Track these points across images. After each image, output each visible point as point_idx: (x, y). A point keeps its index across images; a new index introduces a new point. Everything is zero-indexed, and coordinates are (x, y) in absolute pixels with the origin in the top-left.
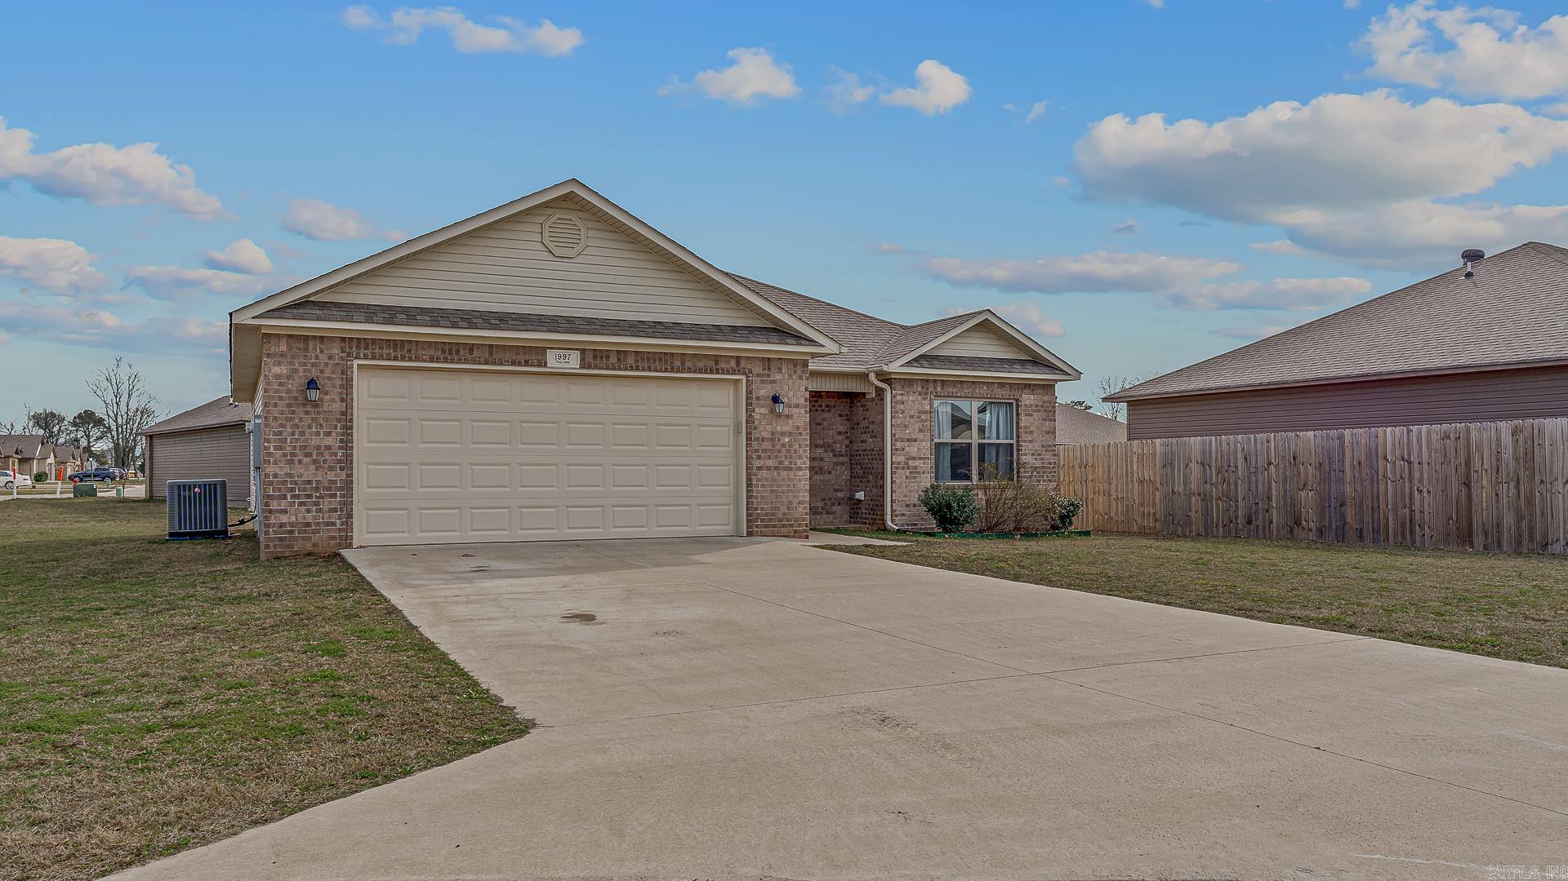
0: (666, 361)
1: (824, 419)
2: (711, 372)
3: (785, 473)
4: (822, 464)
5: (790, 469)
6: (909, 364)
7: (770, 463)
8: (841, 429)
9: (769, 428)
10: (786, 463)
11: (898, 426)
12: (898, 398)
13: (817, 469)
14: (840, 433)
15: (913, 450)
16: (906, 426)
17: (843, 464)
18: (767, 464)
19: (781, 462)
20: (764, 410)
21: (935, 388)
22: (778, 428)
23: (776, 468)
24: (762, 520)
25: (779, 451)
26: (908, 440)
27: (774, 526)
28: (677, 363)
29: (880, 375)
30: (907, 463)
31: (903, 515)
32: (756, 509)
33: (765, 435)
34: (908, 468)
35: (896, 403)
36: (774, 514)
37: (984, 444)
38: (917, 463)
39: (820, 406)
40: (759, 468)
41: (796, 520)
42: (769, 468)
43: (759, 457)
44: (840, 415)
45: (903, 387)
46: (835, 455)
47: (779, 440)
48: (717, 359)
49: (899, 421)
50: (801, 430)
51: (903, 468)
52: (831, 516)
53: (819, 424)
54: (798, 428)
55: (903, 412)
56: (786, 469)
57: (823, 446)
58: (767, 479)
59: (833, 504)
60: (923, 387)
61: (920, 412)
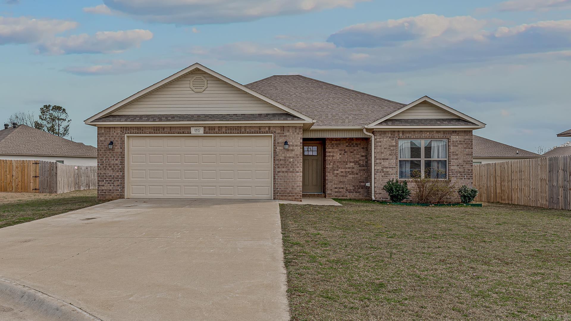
0: (238, 130)
2: (257, 133)
3: (291, 174)
4: (353, 170)
5: (293, 172)
6: (380, 124)
7: (284, 170)
8: (363, 154)
9: (283, 155)
10: (291, 170)
11: (378, 153)
12: (378, 140)
13: (351, 173)
14: (363, 156)
15: (386, 163)
16: (382, 153)
17: (364, 170)
18: (282, 170)
19: (289, 169)
20: (281, 148)
21: (399, 135)
22: (288, 155)
23: (286, 172)
24: (280, 193)
25: (288, 165)
26: (383, 159)
27: (285, 196)
28: (243, 130)
29: (368, 130)
30: (382, 170)
31: (380, 193)
32: (277, 189)
33: (281, 158)
34: (383, 172)
35: (377, 142)
36: (285, 191)
37: (431, 160)
38: (388, 170)
39: (353, 144)
40: (279, 172)
41: (296, 193)
42: (283, 172)
43: (279, 167)
44: (363, 148)
45: (380, 134)
46: (360, 166)
47: (288, 160)
48: (260, 128)
49: (378, 151)
50: (298, 156)
51: (381, 172)
52: (358, 194)
53: (351, 152)
54: (297, 155)
55: (380, 146)
56: (291, 172)
57: (354, 162)
58: (282, 177)
59: (359, 188)
60: (391, 134)
61: (390, 146)
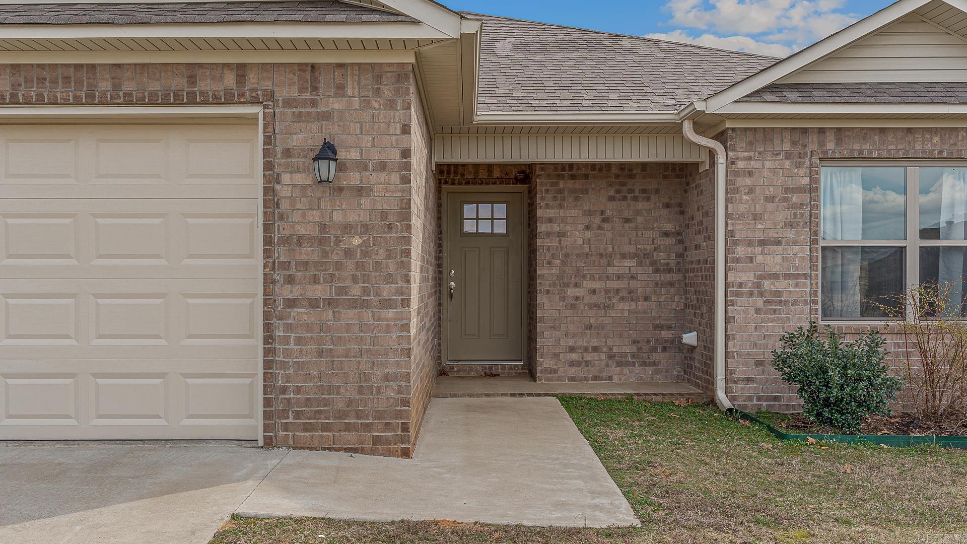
0: (79, 83)
1: (638, 213)
2: (178, 102)
3: (352, 313)
4: (633, 284)
5: (362, 304)
6: (755, 97)
7: (318, 291)
8: (669, 227)
9: (314, 216)
10: (356, 291)
11: (741, 216)
12: (741, 165)
13: (624, 293)
14: (666, 234)
15: (772, 260)
16: (756, 217)
17: (671, 284)
18: (310, 294)
19: (342, 290)
20: (300, 179)
21: (822, 144)
22: (337, 217)
23: (329, 302)
24: (297, 415)
25: (338, 266)
26: (762, 243)
27: (326, 428)
28: (105, 85)
29: (702, 123)
30: (758, 285)
31: (749, 380)
32: (284, 390)
33: (303, 231)
34: (761, 294)
35: (737, 174)
36: (326, 403)
37: (938, 248)
38: (780, 285)
39: (631, 191)
40: (291, 303)
41: (379, 415)
42: (313, 303)
43: (290, 280)
44: (668, 206)
45: (751, 143)
46: (657, 271)
47: (338, 241)
48: (192, 71)
49: (742, 208)
50: (392, 219)
51: (751, 294)
52: (650, 370)
53: (627, 220)
54: (384, 214)
55: (751, 191)
56: (355, 304)
57: (635, 256)
58: (308, 327)
59: (654, 350)
60: (794, 143)
61: (787, 190)
